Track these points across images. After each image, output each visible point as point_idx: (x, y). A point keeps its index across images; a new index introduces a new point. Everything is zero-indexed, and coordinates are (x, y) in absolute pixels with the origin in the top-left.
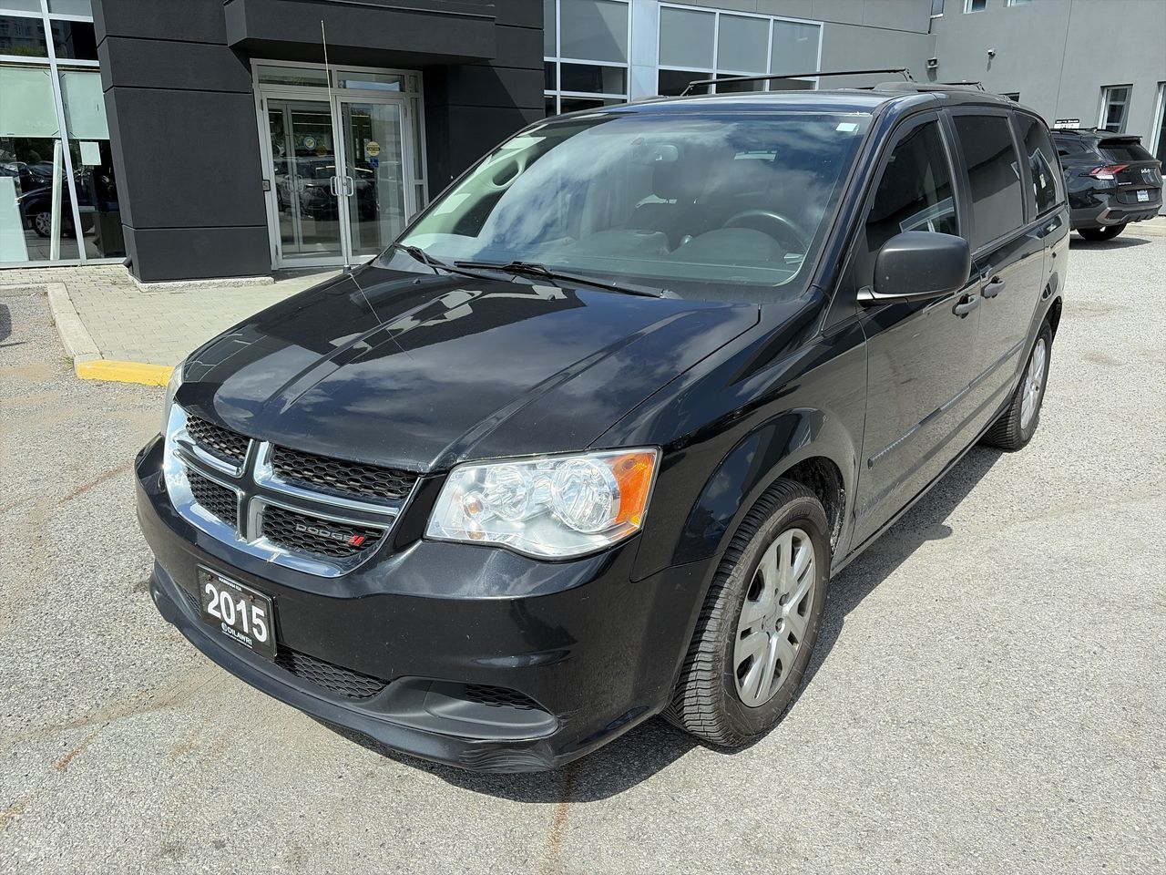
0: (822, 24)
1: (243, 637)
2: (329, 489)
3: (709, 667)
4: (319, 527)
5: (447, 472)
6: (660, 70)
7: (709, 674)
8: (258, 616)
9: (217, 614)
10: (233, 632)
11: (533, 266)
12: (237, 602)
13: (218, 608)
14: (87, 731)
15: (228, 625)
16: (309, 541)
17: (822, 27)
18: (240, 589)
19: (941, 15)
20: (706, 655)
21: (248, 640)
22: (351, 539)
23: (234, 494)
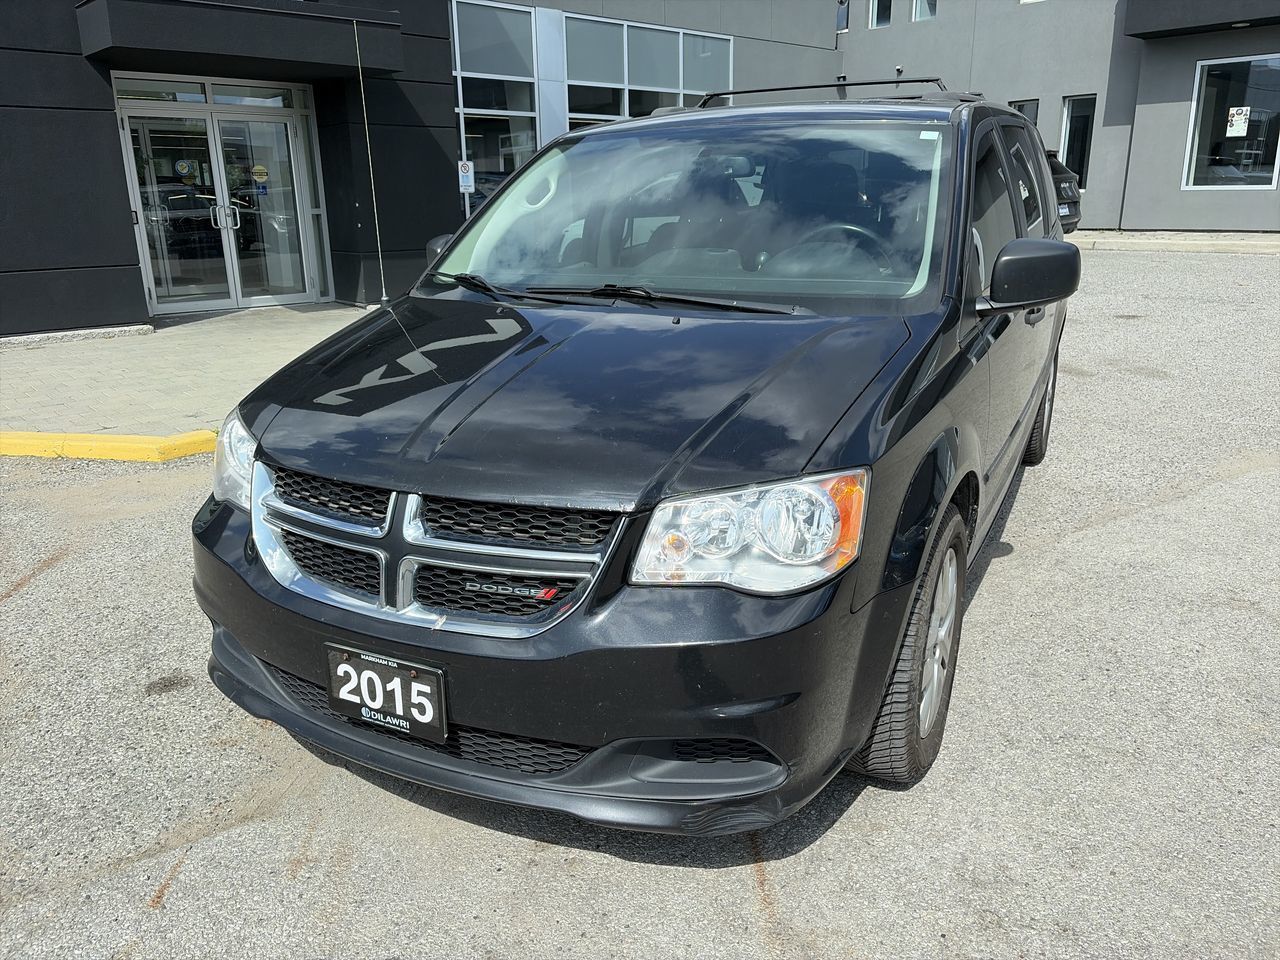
0: (731, 38)
1: (395, 721)
2: (506, 540)
3: (905, 697)
4: (497, 583)
5: (652, 510)
6: (569, 86)
7: (905, 705)
8: (420, 693)
9: (356, 699)
10: (380, 716)
11: (629, 288)
12: (385, 681)
13: (357, 691)
14: (169, 859)
15: (371, 709)
16: (484, 601)
17: (732, 42)
18: (395, 665)
19: (847, 30)
20: (902, 686)
21: (403, 723)
22: (540, 593)
23: (373, 558)
